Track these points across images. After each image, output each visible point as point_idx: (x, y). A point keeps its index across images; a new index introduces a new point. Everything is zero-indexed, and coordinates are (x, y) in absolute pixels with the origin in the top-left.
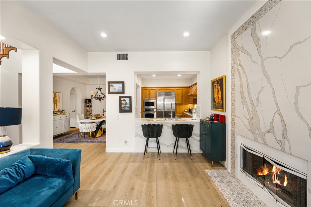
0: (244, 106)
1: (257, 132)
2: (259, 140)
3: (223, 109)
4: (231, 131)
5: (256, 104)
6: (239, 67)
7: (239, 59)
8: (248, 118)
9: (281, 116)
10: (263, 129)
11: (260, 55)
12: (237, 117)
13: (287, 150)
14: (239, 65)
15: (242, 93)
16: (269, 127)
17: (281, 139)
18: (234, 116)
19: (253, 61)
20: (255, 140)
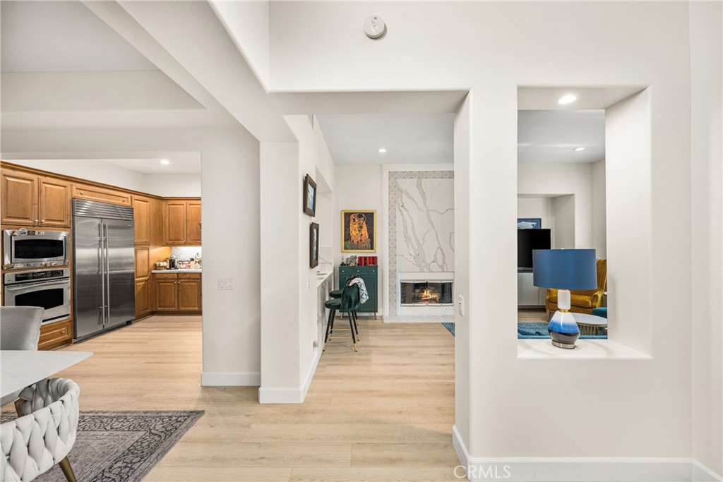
0: (409, 246)
1: (423, 264)
2: (425, 270)
3: (372, 248)
4: (390, 271)
5: (421, 242)
6: (402, 208)
7: (401, 201)
8: (413, 254)
9: (442, 250)
10: (428, 261)
11: (426, 206)
12: (400, 255)
13: (446, 270)
14: (402, 206)
15: (406, 232)
16: (433, 258)
17: (442, 264)
18: (393, 254)
19: (419, 209)
20: (421, 272)
